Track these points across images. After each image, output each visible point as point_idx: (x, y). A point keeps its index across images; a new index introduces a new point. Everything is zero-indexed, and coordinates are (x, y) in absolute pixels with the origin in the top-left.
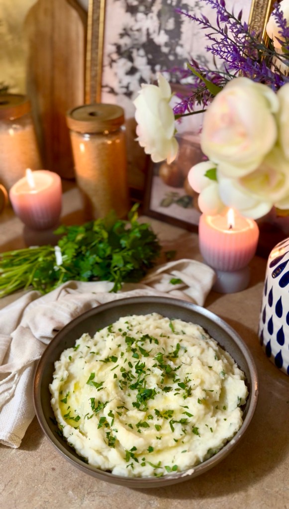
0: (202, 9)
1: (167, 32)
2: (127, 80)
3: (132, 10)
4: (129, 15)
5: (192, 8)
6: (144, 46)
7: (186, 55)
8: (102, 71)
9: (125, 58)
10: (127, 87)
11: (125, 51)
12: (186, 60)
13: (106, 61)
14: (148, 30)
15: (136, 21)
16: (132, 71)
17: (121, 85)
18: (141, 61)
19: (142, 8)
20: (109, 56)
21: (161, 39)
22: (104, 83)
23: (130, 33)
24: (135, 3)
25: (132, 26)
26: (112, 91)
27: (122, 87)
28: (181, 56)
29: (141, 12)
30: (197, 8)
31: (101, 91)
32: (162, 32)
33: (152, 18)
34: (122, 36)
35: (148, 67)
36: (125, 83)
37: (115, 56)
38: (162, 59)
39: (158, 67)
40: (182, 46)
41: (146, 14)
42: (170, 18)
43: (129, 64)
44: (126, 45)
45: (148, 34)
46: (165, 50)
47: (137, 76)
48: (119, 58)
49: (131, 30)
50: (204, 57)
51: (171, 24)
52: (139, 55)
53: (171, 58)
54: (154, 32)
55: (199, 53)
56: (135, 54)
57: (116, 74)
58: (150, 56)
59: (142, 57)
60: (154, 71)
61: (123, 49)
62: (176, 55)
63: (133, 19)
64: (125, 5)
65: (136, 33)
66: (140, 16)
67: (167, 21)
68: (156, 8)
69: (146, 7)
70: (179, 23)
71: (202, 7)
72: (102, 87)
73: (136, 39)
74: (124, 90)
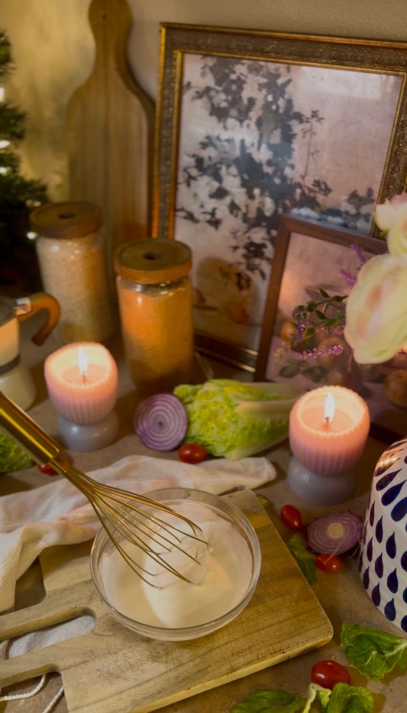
0: (322, 121)
1: (270, 147)
2: (211, 204)
3: (219, 113)
4: (214, 119)
5: (308, 118)
6: (237, 162)
7: (298, 179)
8: (176, 189)
9: (209, 175)
10: (213, 214)
11: (209, 166)
12: (299, 185)
13: (182, 177)
14: (243, 141)
15: (225, 128)
16: (220, 194)
17: (203, 210)
18: (232, 182)
19: (234, 112)
20: (185, 170)
21: (263, 155)
22: (179, 207)
23: (217, 143)
24: (224, 105)
25: (219, 134)
26: (190, 217)
27: (204, 213)
28: (291, 180)
29: (232, 117)
30: (315, 119)
31: (175, 216)
32: (264, 146)
33: (248, 126)
34: (204, 146)
35: (243, 190)
36: (209, 208)
37: (194, 172)
38: (262, 181)
39: (257, 191)
40: (292, 167)
41: (241, 121)
42: (275, 128)
43: (216, 185)
44: (210, 158)
45: (243, 147)
46: (268, 170)
47: (227, 200)
48: (201, 175)
49: (218, 138)
50: (325, 184)
51: (276, 138)
52: (228, 174)
53: (277, 181)
54: (253, 145)
55: (317, 178)
56: (223, 171)
57: (195, 195)
58: (246, 177)
59: (235, 176)
60: (251, 197)
61: (207, 163)
62: (284, 178)
63: (221, 125)
64: (209, 105)
65: (226, 144)
66: (231, 122)
67: (272, 133)
68: (254, 114)
69: (240, 111)
70: (288, 137)
71: (322, 119)
72: (176, 210)
73: (226, 152)
74: (208, 217)
